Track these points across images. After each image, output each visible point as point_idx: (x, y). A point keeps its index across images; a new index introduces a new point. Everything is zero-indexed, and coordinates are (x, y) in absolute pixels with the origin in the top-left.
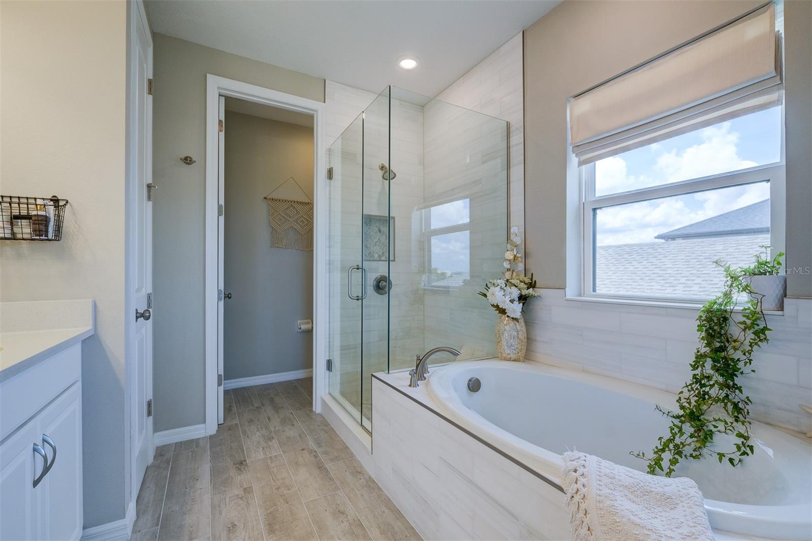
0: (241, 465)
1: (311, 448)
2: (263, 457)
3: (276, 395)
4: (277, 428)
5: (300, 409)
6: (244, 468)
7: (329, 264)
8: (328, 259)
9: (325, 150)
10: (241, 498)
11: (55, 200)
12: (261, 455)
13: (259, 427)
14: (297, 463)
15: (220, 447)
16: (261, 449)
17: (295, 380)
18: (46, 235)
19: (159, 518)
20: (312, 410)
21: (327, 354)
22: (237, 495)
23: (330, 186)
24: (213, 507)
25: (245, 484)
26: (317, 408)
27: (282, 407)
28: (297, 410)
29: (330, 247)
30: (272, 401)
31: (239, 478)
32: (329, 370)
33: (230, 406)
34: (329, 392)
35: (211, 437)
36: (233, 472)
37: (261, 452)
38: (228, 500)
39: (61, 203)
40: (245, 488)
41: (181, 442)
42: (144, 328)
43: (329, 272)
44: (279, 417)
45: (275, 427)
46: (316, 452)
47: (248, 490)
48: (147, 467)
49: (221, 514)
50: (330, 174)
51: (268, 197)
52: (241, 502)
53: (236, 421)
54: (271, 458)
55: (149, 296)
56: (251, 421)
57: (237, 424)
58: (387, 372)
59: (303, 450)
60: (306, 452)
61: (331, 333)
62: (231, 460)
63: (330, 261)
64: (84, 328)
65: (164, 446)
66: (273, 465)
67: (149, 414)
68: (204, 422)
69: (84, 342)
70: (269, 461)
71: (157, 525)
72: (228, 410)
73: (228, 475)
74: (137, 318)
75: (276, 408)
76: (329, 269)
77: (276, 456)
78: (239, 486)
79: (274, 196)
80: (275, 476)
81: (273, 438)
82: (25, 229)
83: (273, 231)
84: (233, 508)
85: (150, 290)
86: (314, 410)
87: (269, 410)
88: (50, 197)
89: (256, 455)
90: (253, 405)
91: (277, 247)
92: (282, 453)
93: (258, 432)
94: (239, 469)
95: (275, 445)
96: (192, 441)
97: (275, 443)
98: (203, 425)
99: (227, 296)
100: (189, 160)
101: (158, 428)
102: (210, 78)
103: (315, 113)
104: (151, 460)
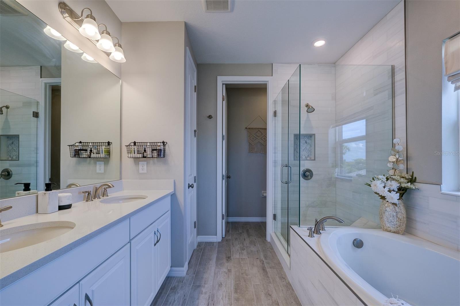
0: (229, 258)
1: (261, 259)
2: (238, 257)
3: (250, 228)
4: (247, 245)
5: (260, 238)
6: (230, 260)
7: (275, 162)
8: (274, 159)
9: (272, 102)
10: (226, 273)
11: (163, 143)
12: (237, 256)
13: (239, 242)
14: (253, 264)
15: (221, 248)
16: (239, 253)
17: (261, 222)
18: (161, 156)
19: (195, 271)
20: (266, 239)
21: (274, 211)
22: (225, 272)
23: (275, 120)
24: (215, 274)
25: (229, 268)
26: (268, 239)
27: (252, 235)
28: (258, 238)
29: (275, 153)
30: (247, 231)
31: (227, 264)
32: (274, 220)
33: (229, 230)
34: (275, 232)
35: (219, 242)
36: (225, 261)
37: (238, 255)
38: (221, 272)
39: (165, 143)
40: (229, 269)
41: (207, 242)
42: (193, 191)
43: (275, 167)
44: (249, 239)
45: (246, 245)
46: (263, 261)
47: (229, 271)
48: (194, 249)
49: (217, 277)
50: (275, 114)
51: (248, 128)
52: (226, 275)
53: (230, 238)
54: (242, 258)
55: (195, 177)
56: (236, 239)
57: (230, 239)
58: (299, 226)
59: (257, 258)
60: (258, 260)
61: (275, 200)
62: (225, 255)
63: (275, 161)
64: (171, 190)
65: (201, 242)
66: (242, 262)
67: (195, 227)
68: (216, 235)
69: (171, 195)
70: (241, 260)
71: (194, 274)
72: (227, 231)
73: (223, 261)
74: (189, 187)
75: (249, 235)
76: (275, 165)
77: (244, 259)
78: (226, 268)
79: (250, 127)
80: (242, 268)
81: (245, 249)
82: (155, 154)
83: (250, 144)
84: (222, 276)
85: (195, 175)
86: (267, 240)
87: (245, 235)
88: (162, 142)
89: (236, 256)
90: (238, 231)
91: (252, 153)
92: (247, 257)
93: (238, 245)
94: (228, 260)
95: (245, 253)
96: (211, 243)
97: (245, 252)
98: (216, 236)
99: (228, 177)
100: (210, 117)
101: (199, 234)
102: (219, 77)
103: (267, 83)
104: (195, 247)
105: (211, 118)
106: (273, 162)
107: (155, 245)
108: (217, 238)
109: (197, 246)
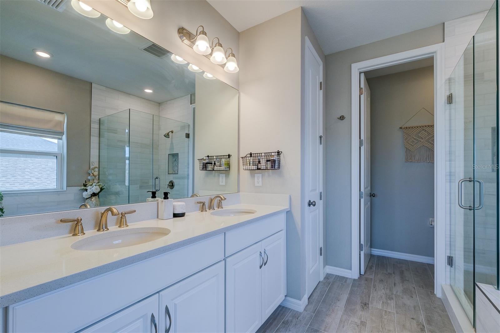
0: (365, 305)
1: (420, 321)
2: (381, 308)
3: (406, 270)
4: (398, 293)
5: (423, 288)
6: (366, 309)
7: (450, 175)
8: (448, 170)
9: (444, 81)
10: (358, 326)
11: (278, 152)
12: (380, 306)
13: (386, 287)
14: (404, 326)
15: (357, 288)
16: (382, 302)
17: (427, 264)
18: (274, 168)
19: (316, 310)
20: (434, 292)
21: (448, 251)
22: (356, 323)
23: (450, 109)
24: (341, 321)
25: (363, 318)
26: (438, 292)
27: (408, 280)
28: (420, 287)
29: (450, 161)
30: (402, 273)
31: (361, 313)
32: (450, 265)
33: (372, 266)
34: (450, 284)
35: (354, 280)
36: (358, 307)
37: (381, 305)
38: (350, 322)
39: (280, 153)
40: (362, 321)
41: (339, 276)
42: (318, 210)
43: (450, 182)
44: (402, 286)
45: (397, 292)
46: (423, 326)
47: (363, 324)
48: (320, 282)
49: (343, 327)
50: (450, 99)
51: (403, 127)
52: (356, 328)
53: (372, 277)
54: (386, 311)
55: (321, 193)
56: (381, 281)
57: (371, 279)
58: (496, 287)
59: (412, 318)
60: (415, 321)
61: (452, 234)
62: (360, 299)
63: (450, 172)
65: (331, 274)
66: (385, 317)
67: (321, 254)
68: (351, 269)
69: (287, 212)
70: (384, 313)
71: (314, 313)
72: (368, 268)
73: (355, 307)
74: (309, 205)
75: (403, 279)
76: (450, 180)
77: (390, 312)
78: (359, 318)
79: (408, 125)
80: (384, 325)
81: (393, 299)
83: (407, 150)
84: (351, 328)
85: (321, 190)
86: (435, 293)
87: (397, 279)
88: (277, 151)
89: (377, 305)
90: (387, 270)
91: (411, 162)
92: (395, 312)
93: (383, 290)
94: (363, 308)
95: (392, 305)
96: (343, 278)
97: (392, 303)
98: (349, 271)
99: (372, 195)
100: (342, 118)
101: (326, 262)
102: (353, 65)
103: (434, 54)
104: (322, 279)
105: (343, 120)
106: (446, 175)
107: (261, 267)
108: (353, 274)
109: (325, 278)
